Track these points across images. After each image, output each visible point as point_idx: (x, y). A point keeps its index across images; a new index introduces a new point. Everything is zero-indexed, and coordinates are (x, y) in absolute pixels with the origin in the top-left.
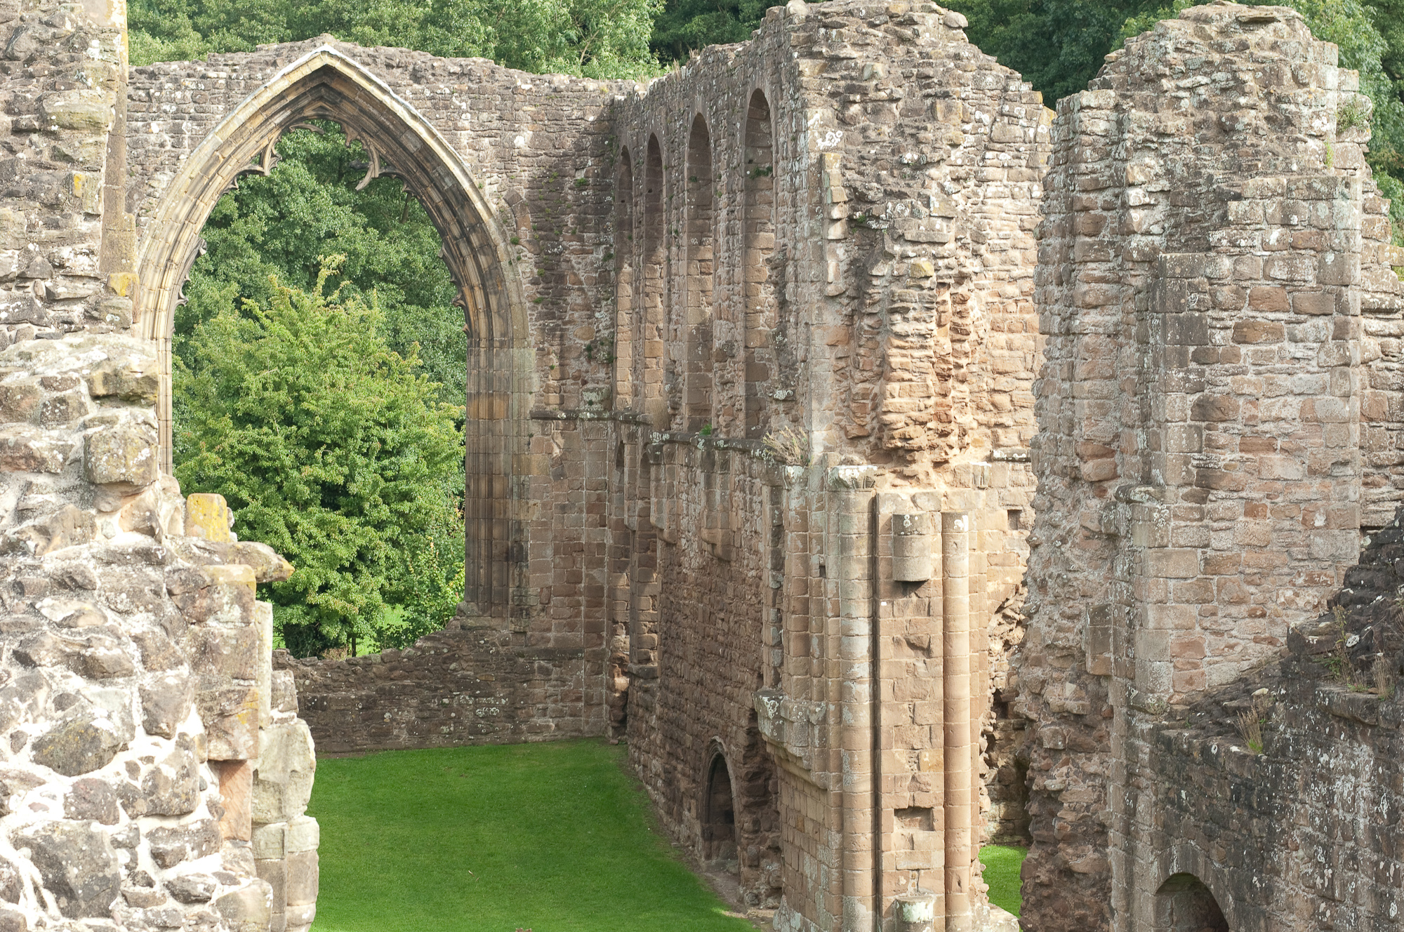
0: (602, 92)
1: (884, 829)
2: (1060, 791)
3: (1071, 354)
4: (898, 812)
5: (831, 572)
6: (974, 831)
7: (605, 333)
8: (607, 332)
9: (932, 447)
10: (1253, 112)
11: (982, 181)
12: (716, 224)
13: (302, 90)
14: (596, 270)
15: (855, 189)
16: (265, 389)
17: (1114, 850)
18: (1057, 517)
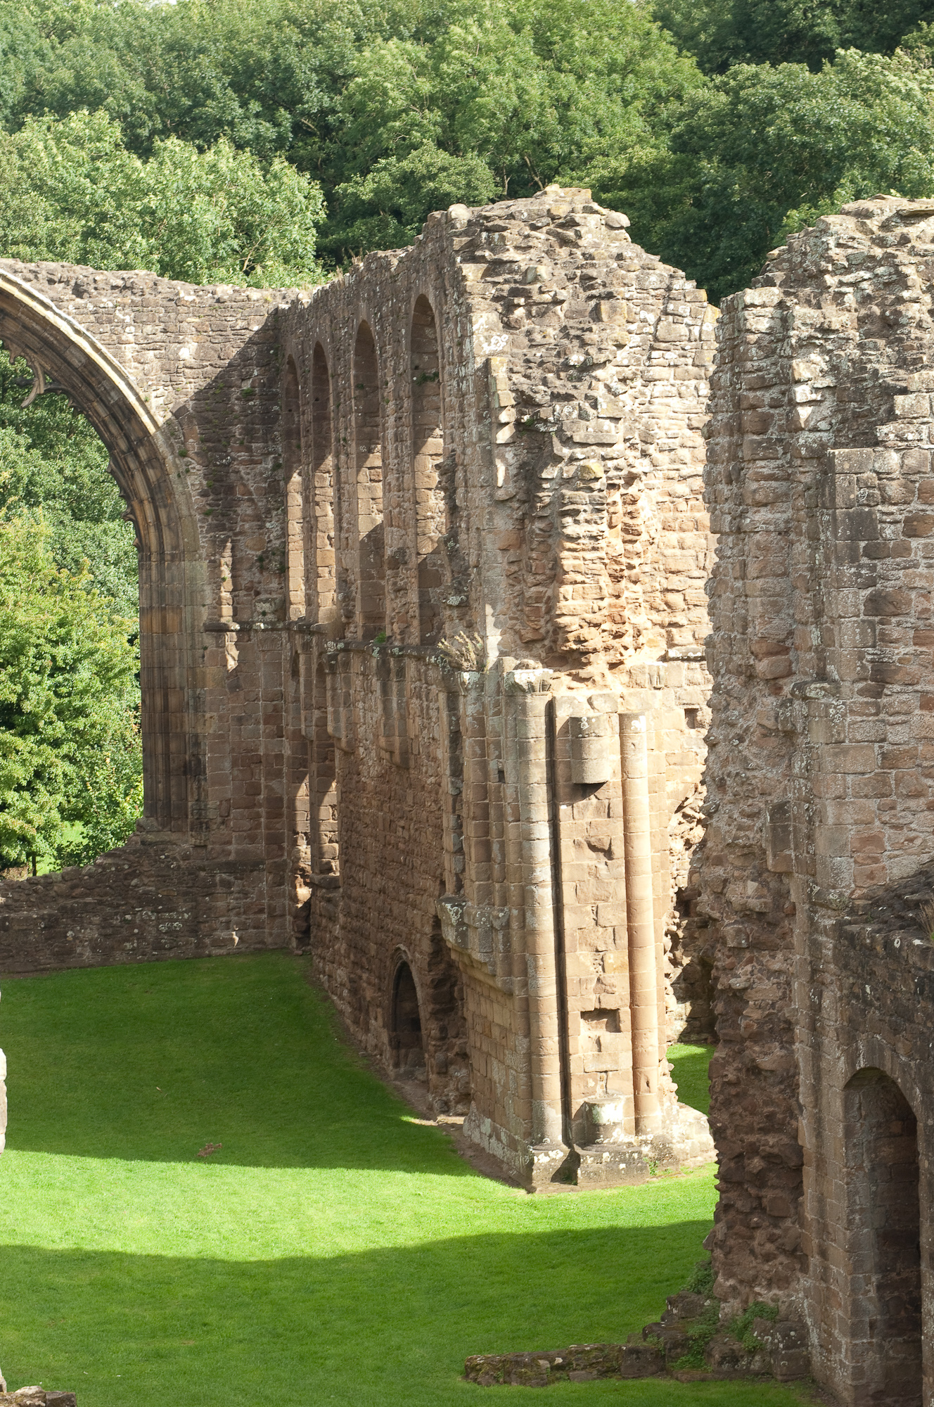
0: (266, 301)
1: (571, 1032)
2: (745, 989)
3: (742, 552)
4: (585, 1015)
5: (510, 777)
6: (661, 1031)
8: (278, 542)
9: (607, 649)
10: (916, 306)
11: (648, 381)
12: (384, 430)
14: (265, 480)
15: (523, 393)
17: (800, 1047)
18: (733, 715)
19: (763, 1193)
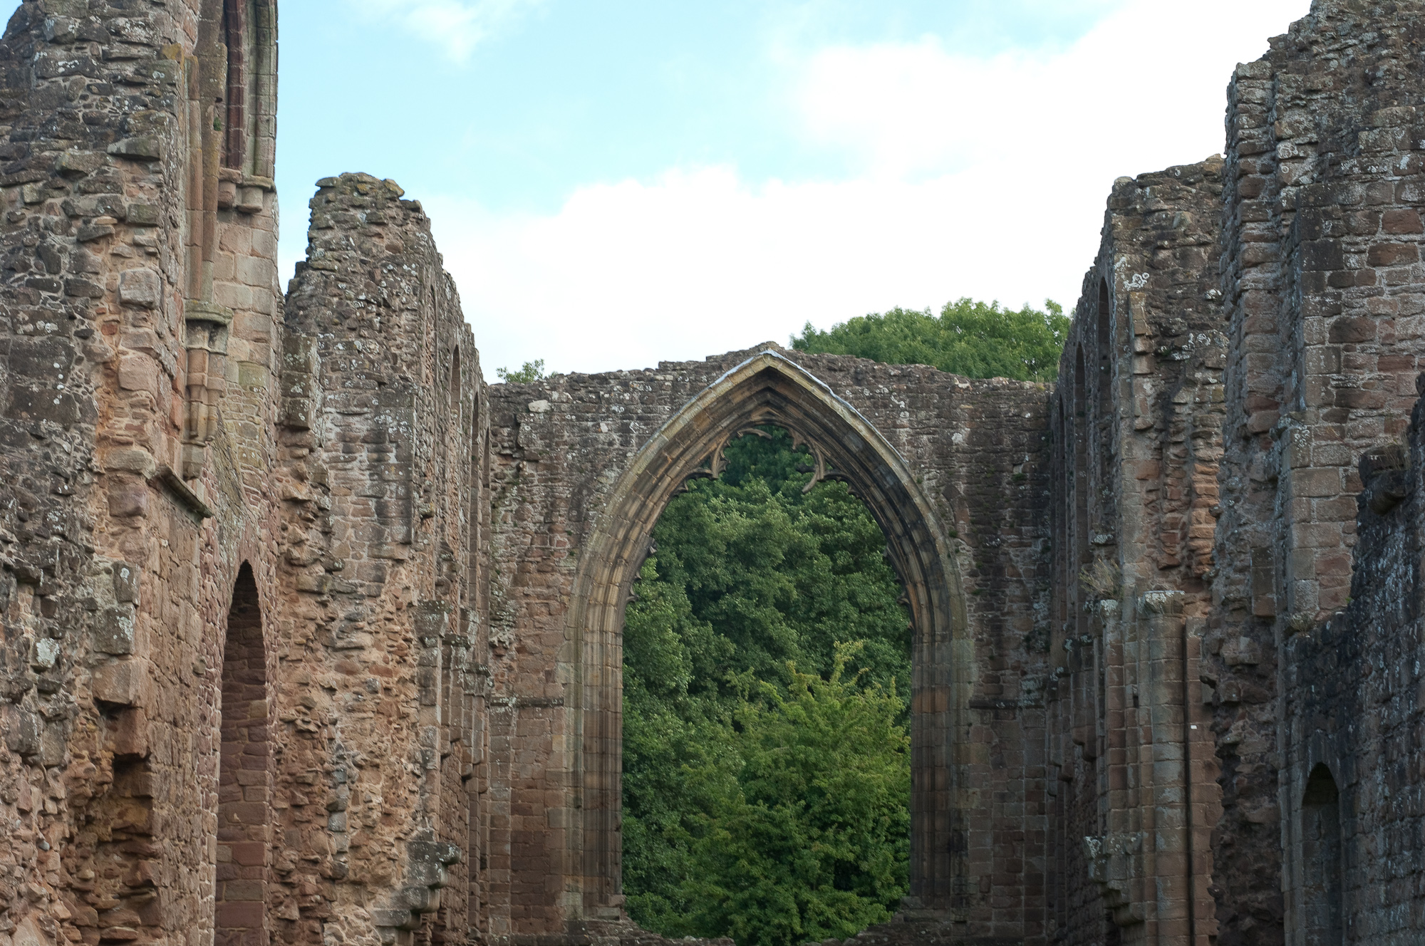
0: (1039, 390)
2: (1236, 744)
5: (1143, 701)
7: (1043, 623)
8: (1045, 623)
12: (1089, 437)
13: (747, 394)
14: (1034, 562)
15: (1160, 325)
16: (777, 768)
17: (1281, 790)
18: (1234, 482)
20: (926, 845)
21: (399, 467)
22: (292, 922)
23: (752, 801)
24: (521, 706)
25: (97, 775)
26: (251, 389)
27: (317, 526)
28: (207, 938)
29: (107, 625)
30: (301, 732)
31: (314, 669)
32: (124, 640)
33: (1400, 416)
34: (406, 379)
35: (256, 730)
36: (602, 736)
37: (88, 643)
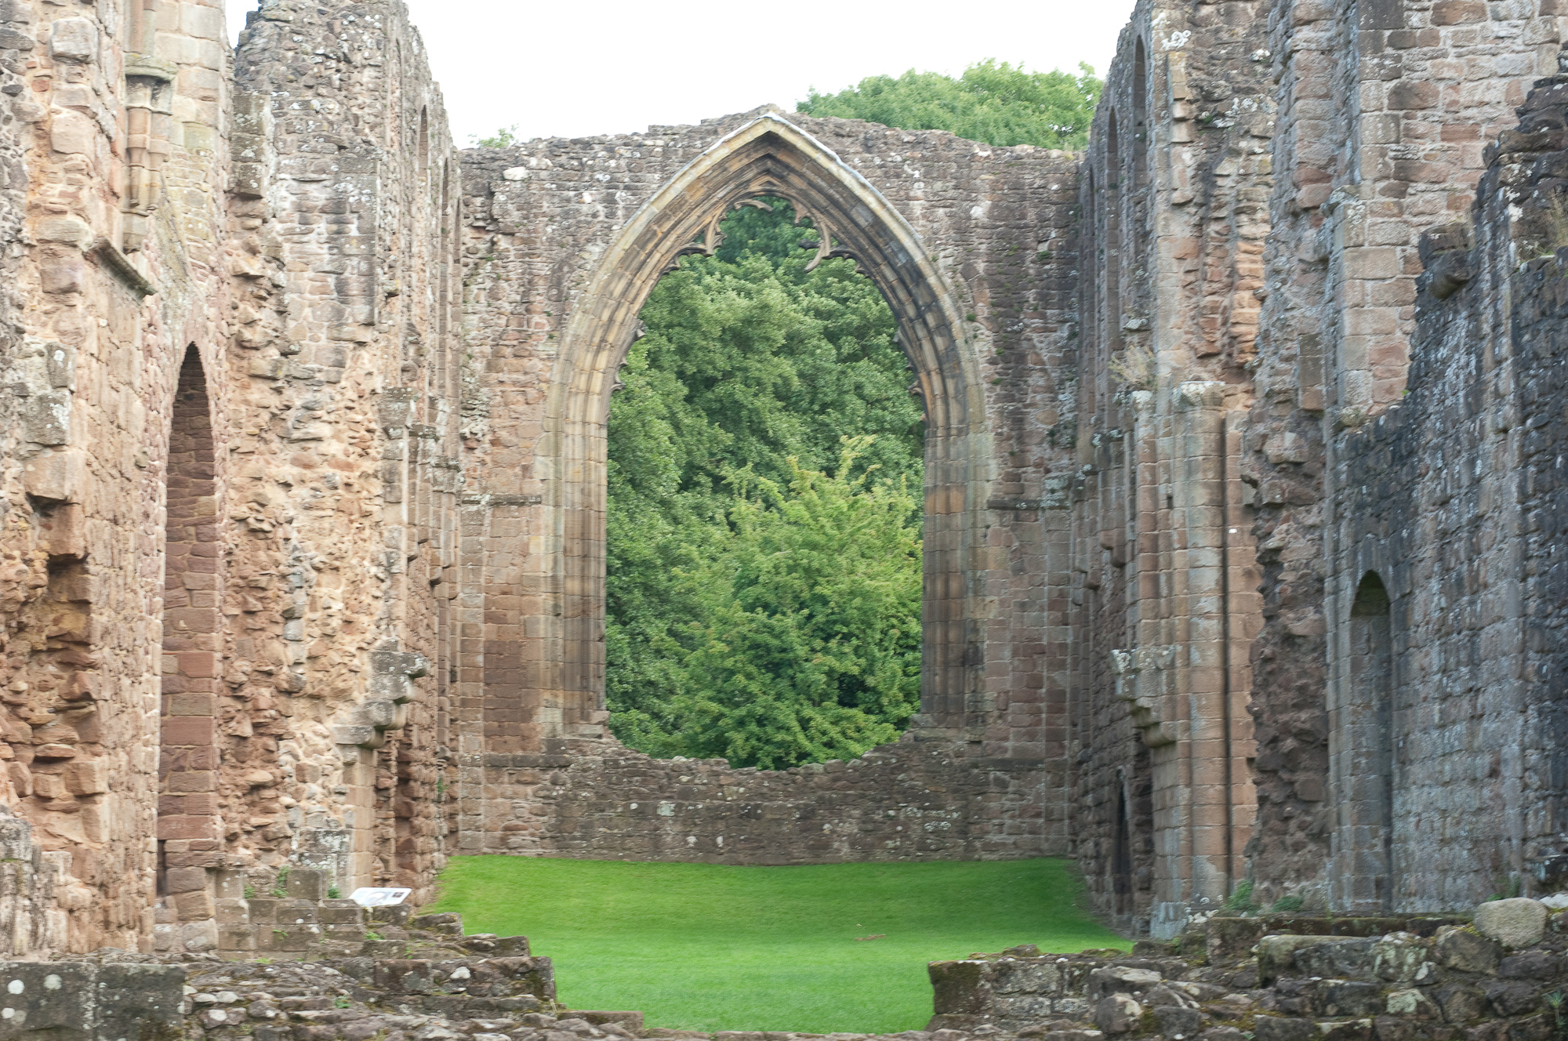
0: (1067, 159)
1: (1234, 779)
2: (1279, 549)
5: (1178, 502)
7: (1069, 416)
8: (1071, 415)
12: (1122, 212)
13: (746, 161)
14: (1060, 349)
15: (1202, 88)
16: (778, 573)
17: (1327, 601)
18: (1281, 262)
19: (1295, 778)
20: (939, 658)
21: (361, 241)
22: (245, 739)
23: (751, 608)
24: (496, 504)
25: (29, 578)
26: (198, 152)
27: (271, 304)
28: (151, 756)
29: (40, 413)
30: (254, 531)
31: (268, 463)
32: (58, 429)
33: (1464, 190)
34: (368, 143)
35: (203, 529)
36: (584, 537)
37: (19, 433)
